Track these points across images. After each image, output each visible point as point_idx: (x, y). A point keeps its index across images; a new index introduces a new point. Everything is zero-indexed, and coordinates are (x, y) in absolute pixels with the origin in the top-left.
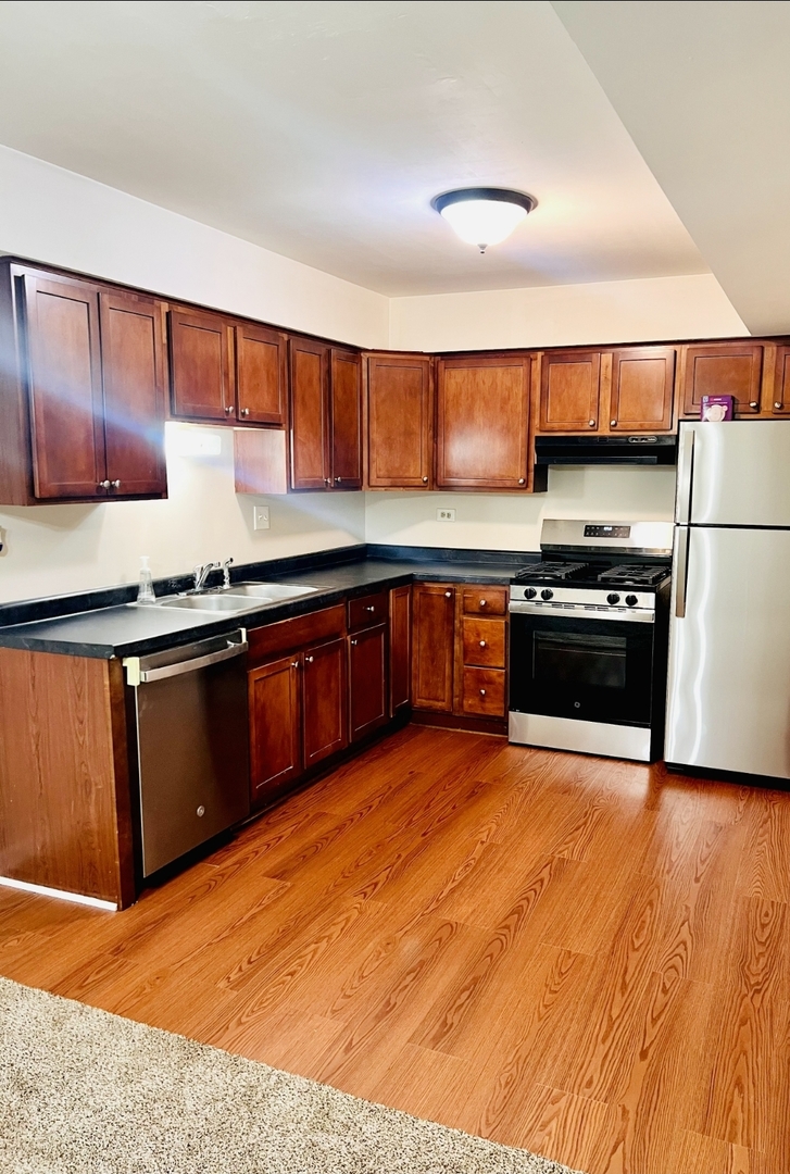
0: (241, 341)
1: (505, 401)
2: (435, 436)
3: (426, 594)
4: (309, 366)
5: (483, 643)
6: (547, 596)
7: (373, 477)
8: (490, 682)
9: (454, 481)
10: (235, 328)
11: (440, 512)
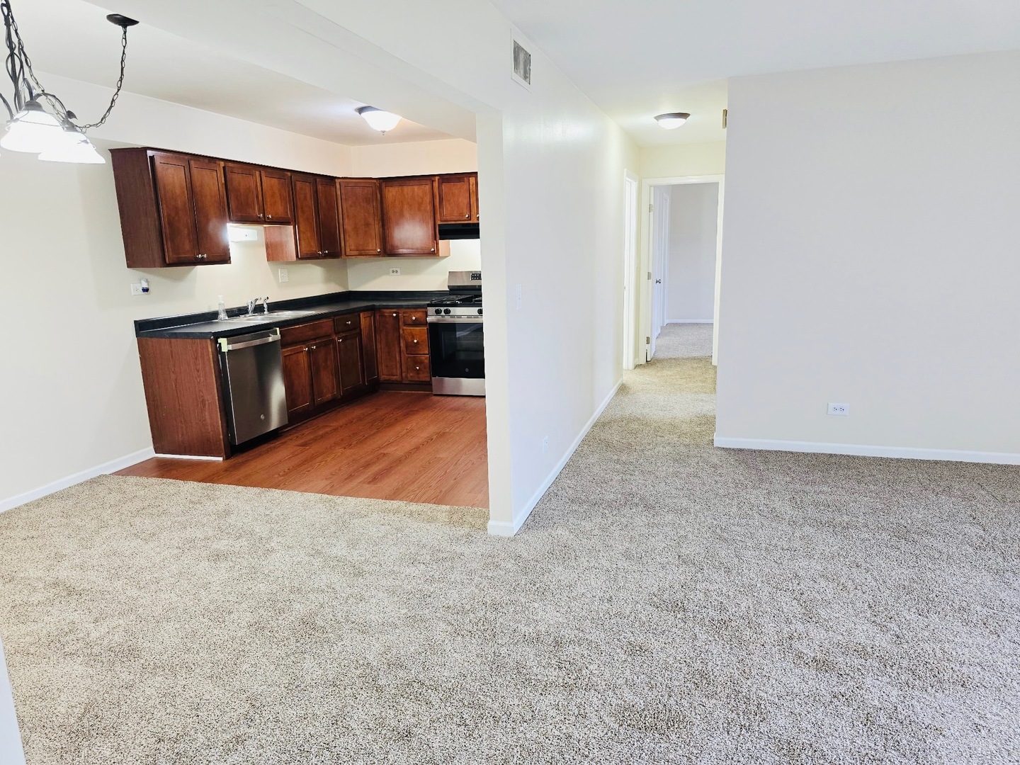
0: (264, 179)
1: (420, 205)
2: (383, 226)
3: (382, 316)
4: (305, 189)
5: (415, 341)
6: (447, 312)
7: (348, 250)
8: (421, 363)
9: (401, 251)
10: (260, 172)
11: (391, 270)
